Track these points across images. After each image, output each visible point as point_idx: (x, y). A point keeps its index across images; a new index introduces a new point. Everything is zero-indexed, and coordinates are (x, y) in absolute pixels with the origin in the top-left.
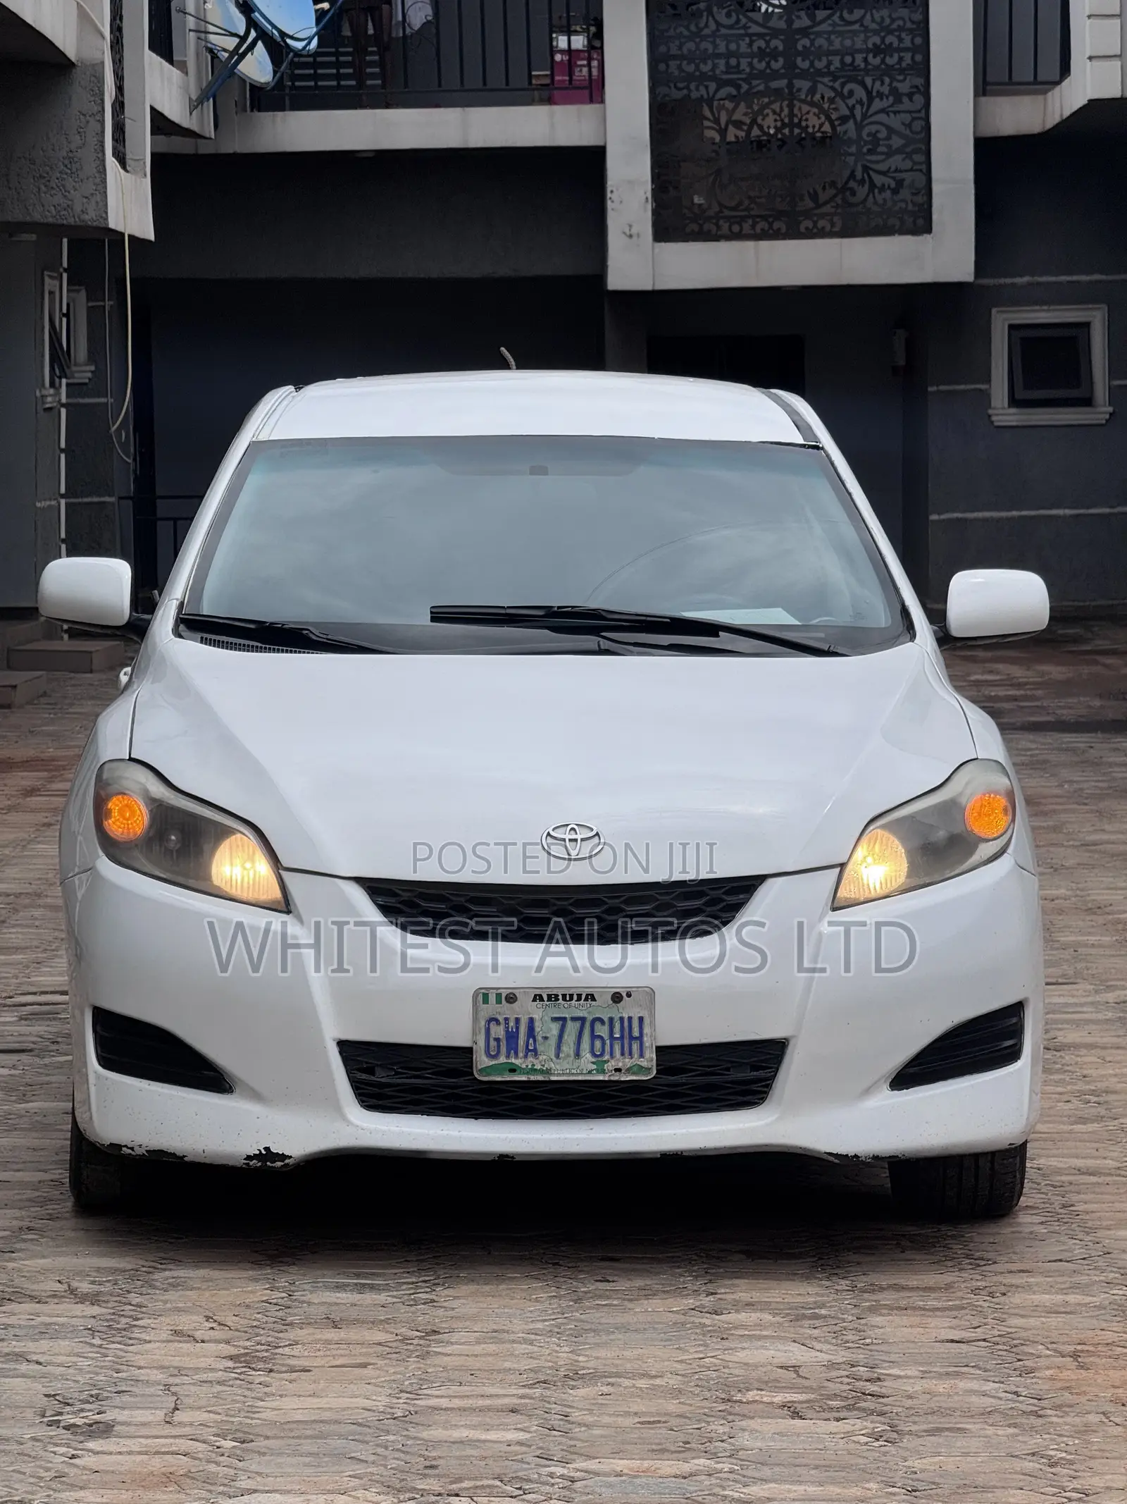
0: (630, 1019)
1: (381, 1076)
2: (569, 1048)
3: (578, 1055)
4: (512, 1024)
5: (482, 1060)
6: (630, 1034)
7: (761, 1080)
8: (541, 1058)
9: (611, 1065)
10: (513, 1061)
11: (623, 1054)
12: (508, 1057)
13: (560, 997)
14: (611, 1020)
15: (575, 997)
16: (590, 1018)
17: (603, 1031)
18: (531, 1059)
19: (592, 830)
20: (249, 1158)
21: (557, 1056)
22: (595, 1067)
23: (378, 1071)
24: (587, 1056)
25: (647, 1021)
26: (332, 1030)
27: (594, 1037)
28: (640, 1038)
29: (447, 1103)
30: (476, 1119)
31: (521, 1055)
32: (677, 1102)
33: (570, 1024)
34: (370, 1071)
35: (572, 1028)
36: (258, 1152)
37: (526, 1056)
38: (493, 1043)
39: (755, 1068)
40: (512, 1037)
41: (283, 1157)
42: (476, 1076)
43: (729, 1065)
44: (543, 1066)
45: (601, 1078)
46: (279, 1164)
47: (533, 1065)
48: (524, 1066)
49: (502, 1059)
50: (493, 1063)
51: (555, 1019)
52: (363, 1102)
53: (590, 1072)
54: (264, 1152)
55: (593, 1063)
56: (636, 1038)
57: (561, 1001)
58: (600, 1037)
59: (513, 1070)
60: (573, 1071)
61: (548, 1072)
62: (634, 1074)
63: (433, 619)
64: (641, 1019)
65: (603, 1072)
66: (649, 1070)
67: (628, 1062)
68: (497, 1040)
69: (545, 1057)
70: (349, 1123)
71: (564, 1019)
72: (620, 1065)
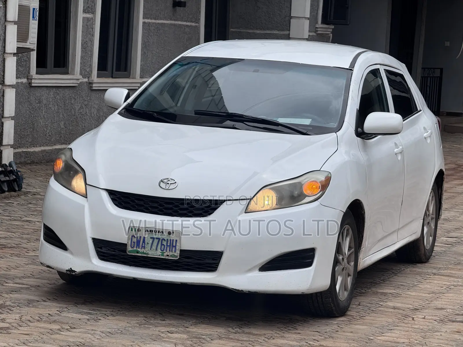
0: (173, 240)
1: (104, 250)
2: (154, 247)
3: (156, 249)
4: (139, 238)
5: (129, 248)
6: (172, 245)
7: (215, 264)
8: (146, 249)
9: (165, 254)
10: (138, 249)
11: (170, 251)
12: (136, 248)
14: (167, 240)
16: (161, 239)
17: (165, 243)
18: (143, 249)
19: (175, 181)
20: (67, 271)
21: (151, 249)
22: (161, 254)
23: (103, 248)
24: (159, 250)
25: (178, 241)
26: (90, 234)
27: (162, 244)
28: (175, 246)
29: (122, 260)
30: (130, 266)
31: (140, 247)
32: (189, 267)
33: (155, 240)
34: (101, 248)
35: (156, 241)
36: (68, 269)
37: (142, 248)
38: (133, 243)
39: (213, 259)
40: (138, 242)
41: (75, 271)
42: (129, 254)
43: (205, 258)
44: (146, 252)
45: (162, 257)
46: (74, 273)
47: (143, 251)
48: (141, 251)
49: (135, 249)
50: (132, 249)
51: (151, 238)
52: (99, 257)
53: (159, 255)
54: (70, 269)
55: (161, 252)
56: (174, 246)
58: (164, 245)
59: (138, 252)
60: (155, 254)
61: (148, 254)
62: (172, 257)
63: (195, 114)
64: (176, 240)
65: (163, 255)
66: (177, 257)
67: (171, 253)
68: (134, 242)
69: (147, 249)
70: (92, 263)
71: (154, 238)
72: (168, 254)
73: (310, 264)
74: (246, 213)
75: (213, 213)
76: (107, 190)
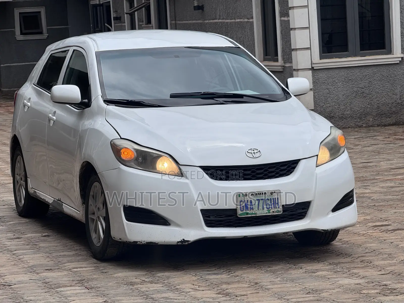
0: (275, 198)
1: (212, 218)
2: (261, 207)
3: (263, 209)
4: (246, 202)
5: (239, 212)
6: (275, 202)
7: (303, 213)
8: (254, 210)
9: (272, 211)
10: (247, 211)
11: (274, 208)
12: (246, 210)
13: (258, 194)
14: (271, 199)
15: (261, 194)
16: (265, 199)
17: (269, 202)
18: (251, 211)
19: (258, 150)
20: (178, 242)
21: (258, 209)
22: (268, 211)
23: (211, 217)
24: (266, 209)
28: (278, 203)
29: (228, 224)
30: (236, 227)
31: (249, 210)
32: (285, 219)
33: (260, 201)
34: (209, 217)
36: (181, 240)
37: (250, 210)
38: (242, 207)
39: (303, 209)
40: (246, 205)
41: (188, 241)
42: (238, 216)
43: (297, 209)
44: (255, 212)
45: (269, 214)
46: (187, 243)
47: (252, 212)
48: (250, 213)
49: (244, 211)
50: (242, 212)
51: (257, 200)
52: (207, 225)
53: (266, 213)
54: (182, 240)
55: (267, 210)
57: (258, 195)
58: (268, 204)
59: (247, 214)
60: (262, 213)
61: (256, 214)
62: (277, 213)
63: (171, 97)
65: (270, 213)
66: (281, 211)
67: (276, 210)
69: (255, 210)
70: (205, 231)
72: (274, 211)
73: (352, 202)
74: (317, 167)
75: (293, 171)
76: (201, 167)
